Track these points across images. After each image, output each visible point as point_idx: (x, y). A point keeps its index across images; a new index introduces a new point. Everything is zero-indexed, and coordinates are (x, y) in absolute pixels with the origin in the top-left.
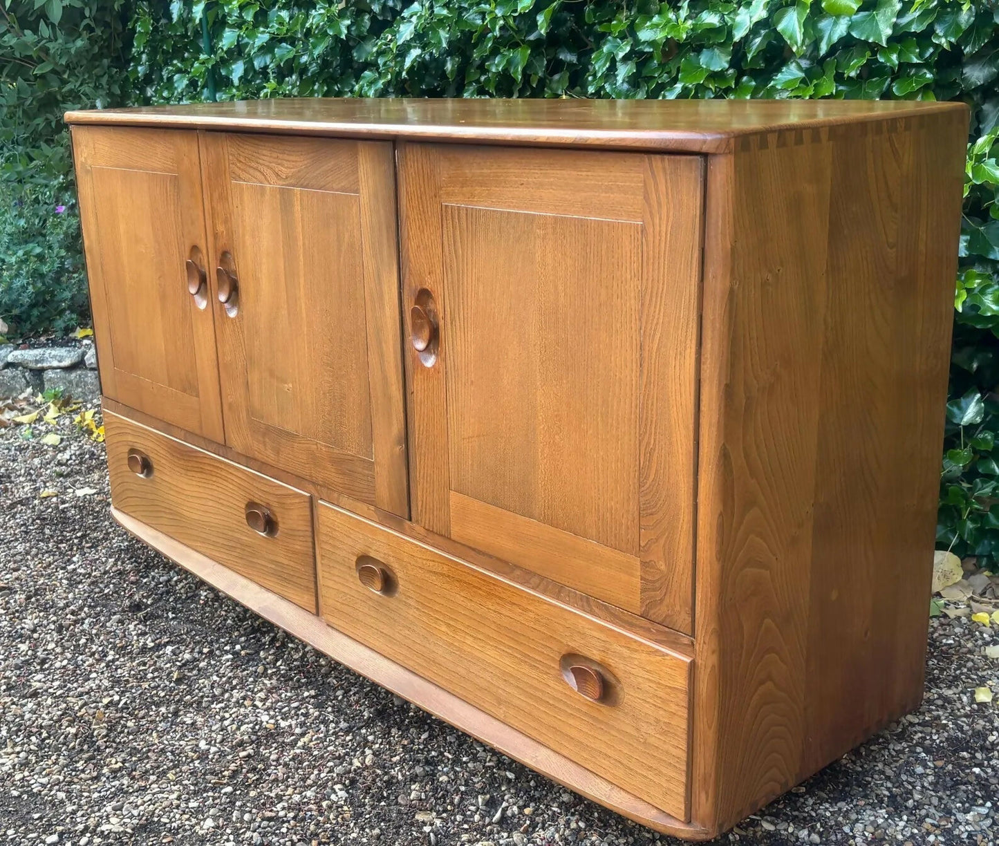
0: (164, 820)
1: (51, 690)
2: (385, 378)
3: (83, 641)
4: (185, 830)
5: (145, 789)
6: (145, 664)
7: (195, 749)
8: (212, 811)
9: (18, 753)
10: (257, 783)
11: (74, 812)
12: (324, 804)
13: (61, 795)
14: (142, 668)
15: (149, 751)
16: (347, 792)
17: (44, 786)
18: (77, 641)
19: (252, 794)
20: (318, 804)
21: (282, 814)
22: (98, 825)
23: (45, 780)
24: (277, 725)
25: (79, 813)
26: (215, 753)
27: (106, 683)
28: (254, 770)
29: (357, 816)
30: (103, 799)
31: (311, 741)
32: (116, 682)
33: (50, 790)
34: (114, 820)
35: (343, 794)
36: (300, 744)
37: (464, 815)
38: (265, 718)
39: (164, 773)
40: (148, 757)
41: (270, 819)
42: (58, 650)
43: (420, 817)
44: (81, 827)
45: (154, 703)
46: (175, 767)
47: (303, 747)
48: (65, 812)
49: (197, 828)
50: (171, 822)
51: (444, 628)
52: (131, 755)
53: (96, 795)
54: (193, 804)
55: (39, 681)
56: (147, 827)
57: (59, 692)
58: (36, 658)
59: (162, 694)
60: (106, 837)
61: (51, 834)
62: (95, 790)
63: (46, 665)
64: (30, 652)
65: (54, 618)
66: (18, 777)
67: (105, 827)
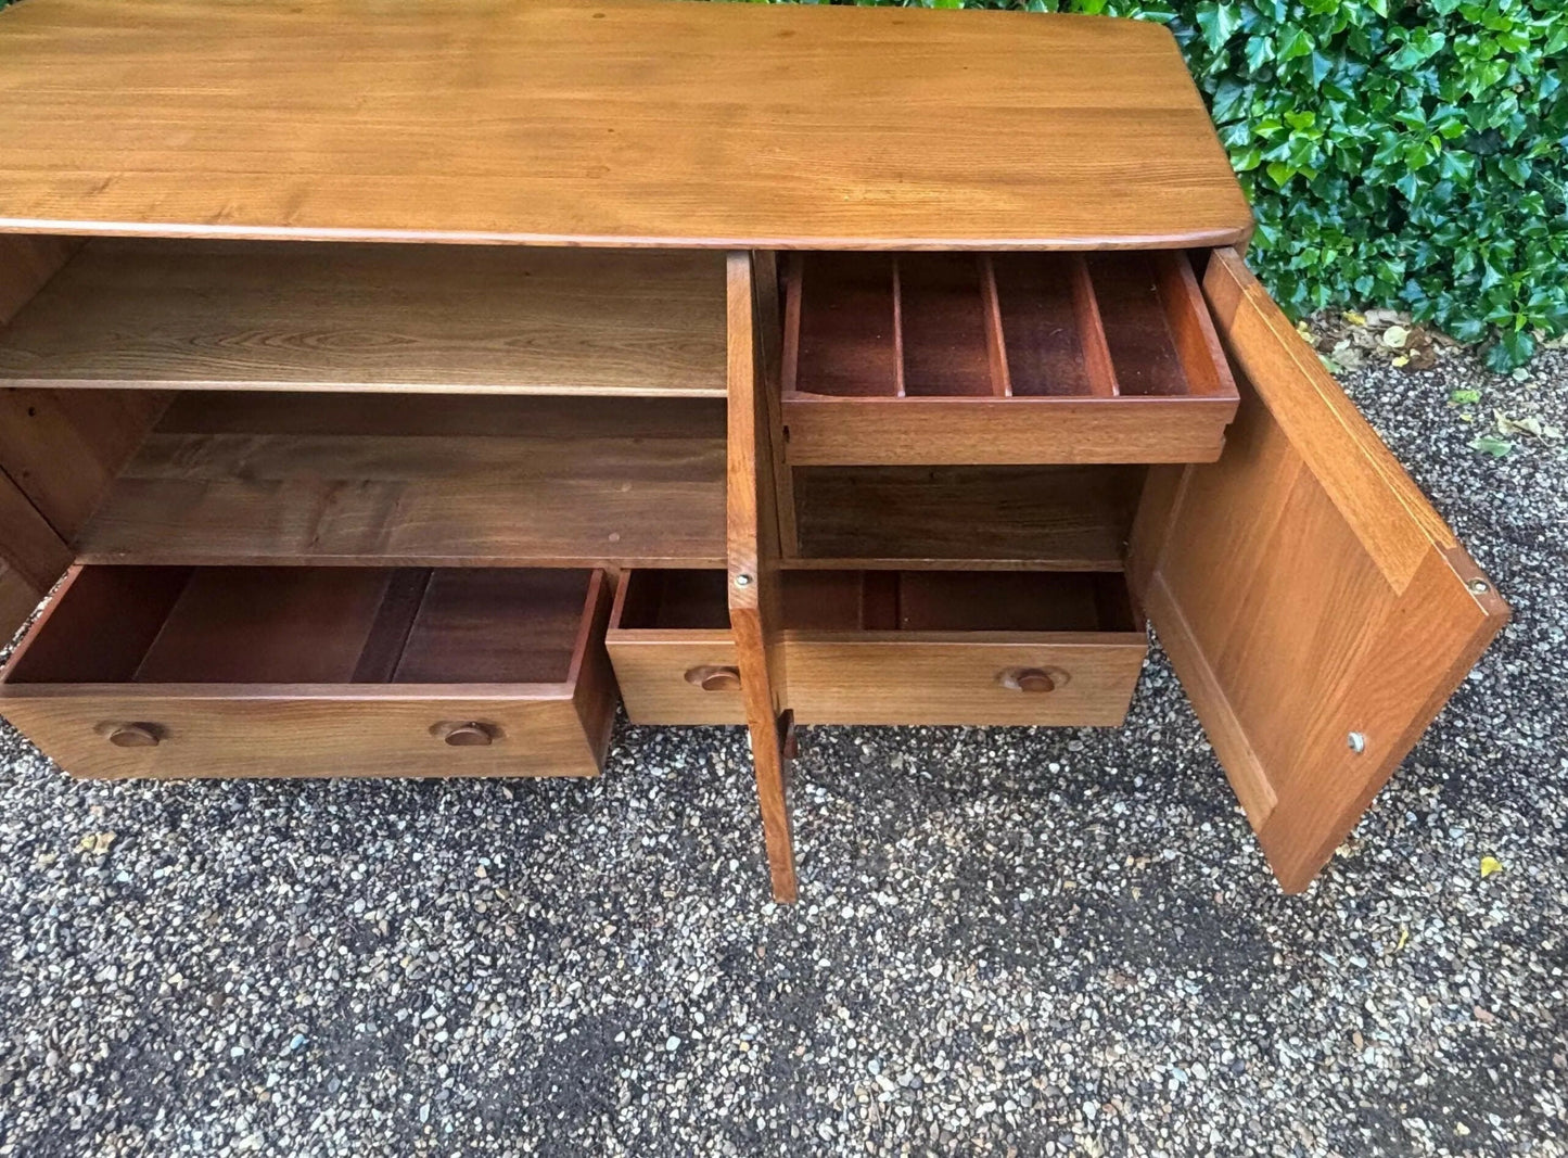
0: (732, 938)
1: (401, 909)
3: (335, 829)
4: (760, 930)
5: (669, 928)
6: (450, 804)
7: (651, 851)
8: (753, 894)
9: (493, 1000)
10: (745, 836)
11: (648, 1003)
12: (824, 811)
13: (608, 999)
14: (456, 809)
15: (607, 887)
16: (823, 786)
17: (574, 1005)
18: (329, 832)
19: (757, 850)
20: (819, 816)
21: (806, 848)
22: (687, 993)
23: (567, 1000)
24: (679, 772)
25: (654, 999)
26: (669, 840)
27: (450, 855)
28: (724, 830)
29: (857, 800)
30: (649, 967)
31: (726, 762)
32: (453, 845)
33: (587, 1003)
34: (693, 977)
35: (820, 791)
36: (721, 773)
37: (913, 736)
38: (656, 772)
39: (658, 897)
40: (617, 894)
41: (805, 863)
42: (327, 860)
43: (897, 764)
44: (679, 1012)
45: (530, 837)
46: (659, 882)
47: (729, 773)
48: (640, 1011)
49: (767, 921)
50: (739, 934)
52: (600, 903)
53: (638, 971)
54: (731, 903)
55: (367, 909)
56: (729, 958)
57: (415, 904)
58: (316, 888)
59: (526, 822)
60: (711, 997)
61: (663, 1040)
62: (628, 968)
63: (344, 887)
64: (298, 888)
65: (256, 829)
66: (536, 1021)
67: (697, 990)
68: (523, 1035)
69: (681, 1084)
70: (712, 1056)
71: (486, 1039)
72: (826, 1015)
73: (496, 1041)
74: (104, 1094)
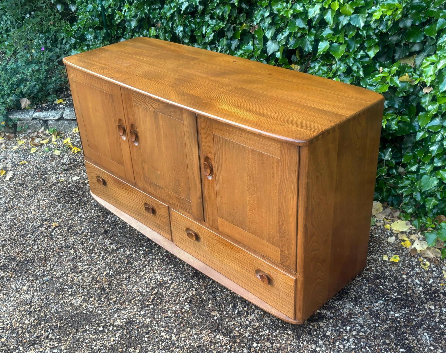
0: (134, 320)
1: (86, 270)
2: (194, 178)
3: (91, 248)
4: (141, 323)
5: (125, 308)
6: (114, 257)
7: (139, 291)
8: (148, 315)
9: (82, 296)
10: (161, 303)
11: (105, 318)
12: (183, 310)
13: (100, 312)
14: (114, 258)
15: (124, 292)
16: (189, 305)
17: (93, 308)
18: (89, 248)
19: (160, 307)
20: (181, 311)
21: (170, 315)
22: (114, 322)
23: (93, 306)
24: (163, 280)
25: (107, 319)
26: (145, 292)
27: (103, 265)
28: (158, 298)
29: (194, 314)
30: (113, 312)
31: (175, 286)
32: (107, 265)
33: (95, 310)
34: (118, 320)
35: (188, 306)
36: (171, 287)
37: (226, 311)
38: (159, 277)
39: (130, 301)
40: (124, 295)
41: (167, 317)
42: (84, 252)
43: (213, 314)
44: (109, 324)
45: (121, 273)
46: (134, 298)
47: (173, 288)
48: (102, 318)
49: (145, 322)
50: (136, 320)
51: (217, 255)
52: (118, 294)
53: (110, 311)
54: (142, 313)
55: (81, 266)
56: (129, 322)
57: (89, 270)
58: (77, 256)
59: (123, 269)
60: (117, 327)
61: (100, 327)
62: (110, 309)
63: (81, 259)
64: (74, 254)
65: (79, 239)
66: (84, 306)
67: (116, 323)
68: (79, 307)
69: (94, 337)
70: (105, 337)
71: (73, 302)
72: (134, 349)
73: (74, 303)
74: (17, 265)
